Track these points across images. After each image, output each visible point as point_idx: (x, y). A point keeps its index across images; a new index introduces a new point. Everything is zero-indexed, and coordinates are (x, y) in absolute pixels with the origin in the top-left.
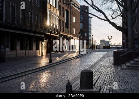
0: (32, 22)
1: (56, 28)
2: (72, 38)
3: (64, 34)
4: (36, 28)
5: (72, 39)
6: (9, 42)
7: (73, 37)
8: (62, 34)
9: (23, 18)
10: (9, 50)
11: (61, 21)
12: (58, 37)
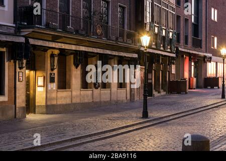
0: (110, 24)
1: (168, 37)
2: (210, 60)
3: (188, 51)
4: (117, 39)
5: (210, 62)
6: (56, 71)
7: (211, 58)
8: (183, 50)
9: (88, 15)
10: (54, 89)
11: (182, 18)
12: (173, 58)
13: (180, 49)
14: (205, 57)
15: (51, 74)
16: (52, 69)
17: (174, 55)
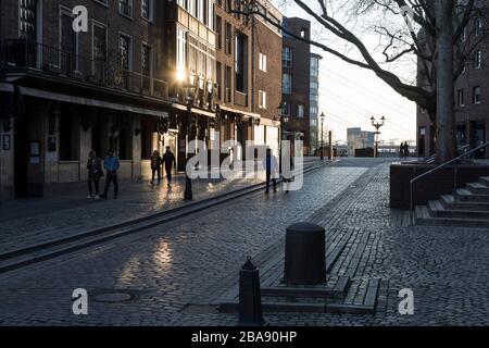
0: (131, 68)
1: (207, 90)
2: (258, 122)
3: (231, 110)
4: (141, 90)
5: (258, 125)
7: (259, 120)
8: (225, 108)
9: (102, 56)
10: (55, 160)
11: (223, 67)
12: (212, 119)
13: (222, 107)
14: (251, 118)
15: (50, 139)
16: (52, 132)
17: (213, 115)
